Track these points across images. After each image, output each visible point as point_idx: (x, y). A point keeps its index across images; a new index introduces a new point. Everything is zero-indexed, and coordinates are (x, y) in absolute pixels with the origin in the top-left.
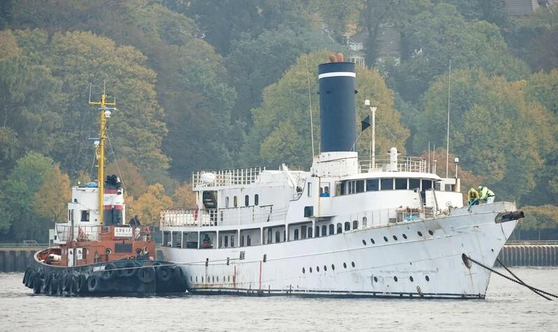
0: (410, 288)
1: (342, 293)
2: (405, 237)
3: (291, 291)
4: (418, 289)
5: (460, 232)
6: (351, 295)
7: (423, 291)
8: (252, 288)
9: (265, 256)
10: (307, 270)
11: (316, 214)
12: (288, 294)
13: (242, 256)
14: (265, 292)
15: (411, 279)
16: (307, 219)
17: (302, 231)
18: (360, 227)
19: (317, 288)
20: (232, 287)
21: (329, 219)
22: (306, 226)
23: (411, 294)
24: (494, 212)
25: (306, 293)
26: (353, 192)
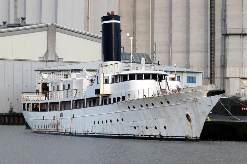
0: (155, 133)
1: (116, 135)
2: (153, 104)
3: (87, 133)
4: (160, 133)
5: (186, 102)
6: (121, 136)
7: (163, 135)
8: (67, 132)
9: (73, 115)
10: (96, 123)
11: (101, 93)
12: (86, 135)
13: (61, 115)
14: (73, 134)
15: (156, 128)
16: (96, 96)
17: (93, 102)
18: (127, 99)
19: (102, 132)
20: (56, 131)
21: (109, 95)
22: (95, 100)
23: (155, 136)
24: (206, 90)
25: (96, 135)
26: (122, 81)
